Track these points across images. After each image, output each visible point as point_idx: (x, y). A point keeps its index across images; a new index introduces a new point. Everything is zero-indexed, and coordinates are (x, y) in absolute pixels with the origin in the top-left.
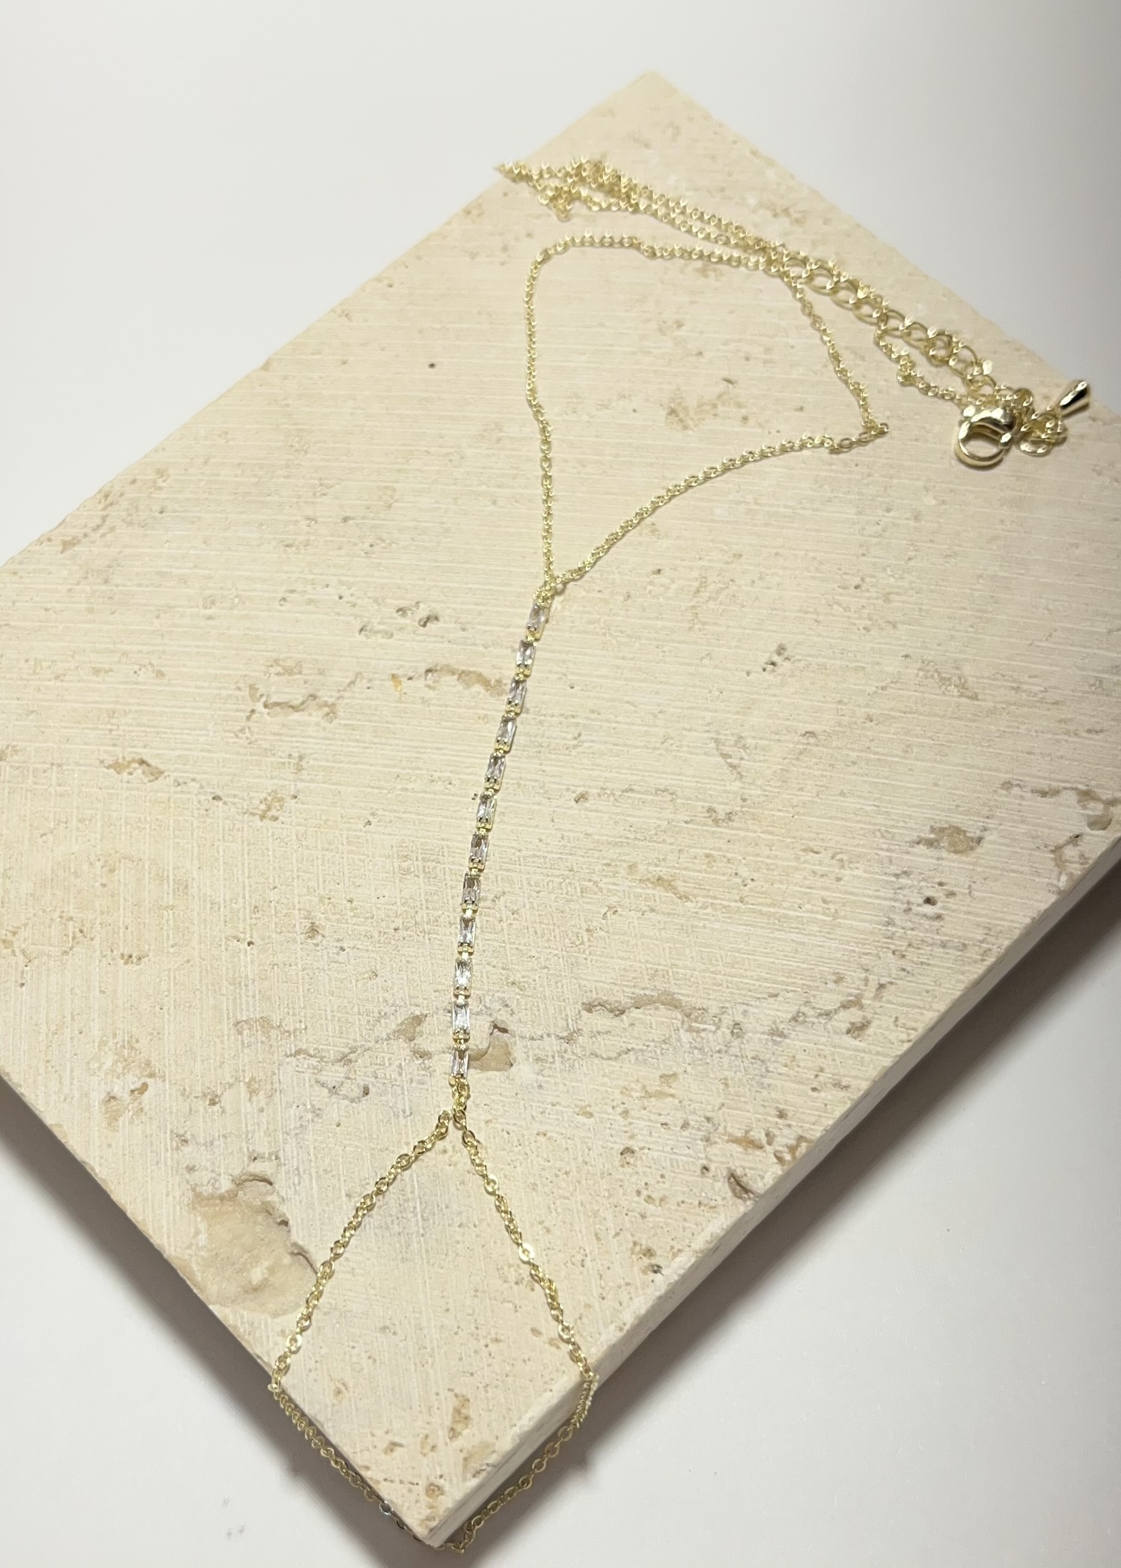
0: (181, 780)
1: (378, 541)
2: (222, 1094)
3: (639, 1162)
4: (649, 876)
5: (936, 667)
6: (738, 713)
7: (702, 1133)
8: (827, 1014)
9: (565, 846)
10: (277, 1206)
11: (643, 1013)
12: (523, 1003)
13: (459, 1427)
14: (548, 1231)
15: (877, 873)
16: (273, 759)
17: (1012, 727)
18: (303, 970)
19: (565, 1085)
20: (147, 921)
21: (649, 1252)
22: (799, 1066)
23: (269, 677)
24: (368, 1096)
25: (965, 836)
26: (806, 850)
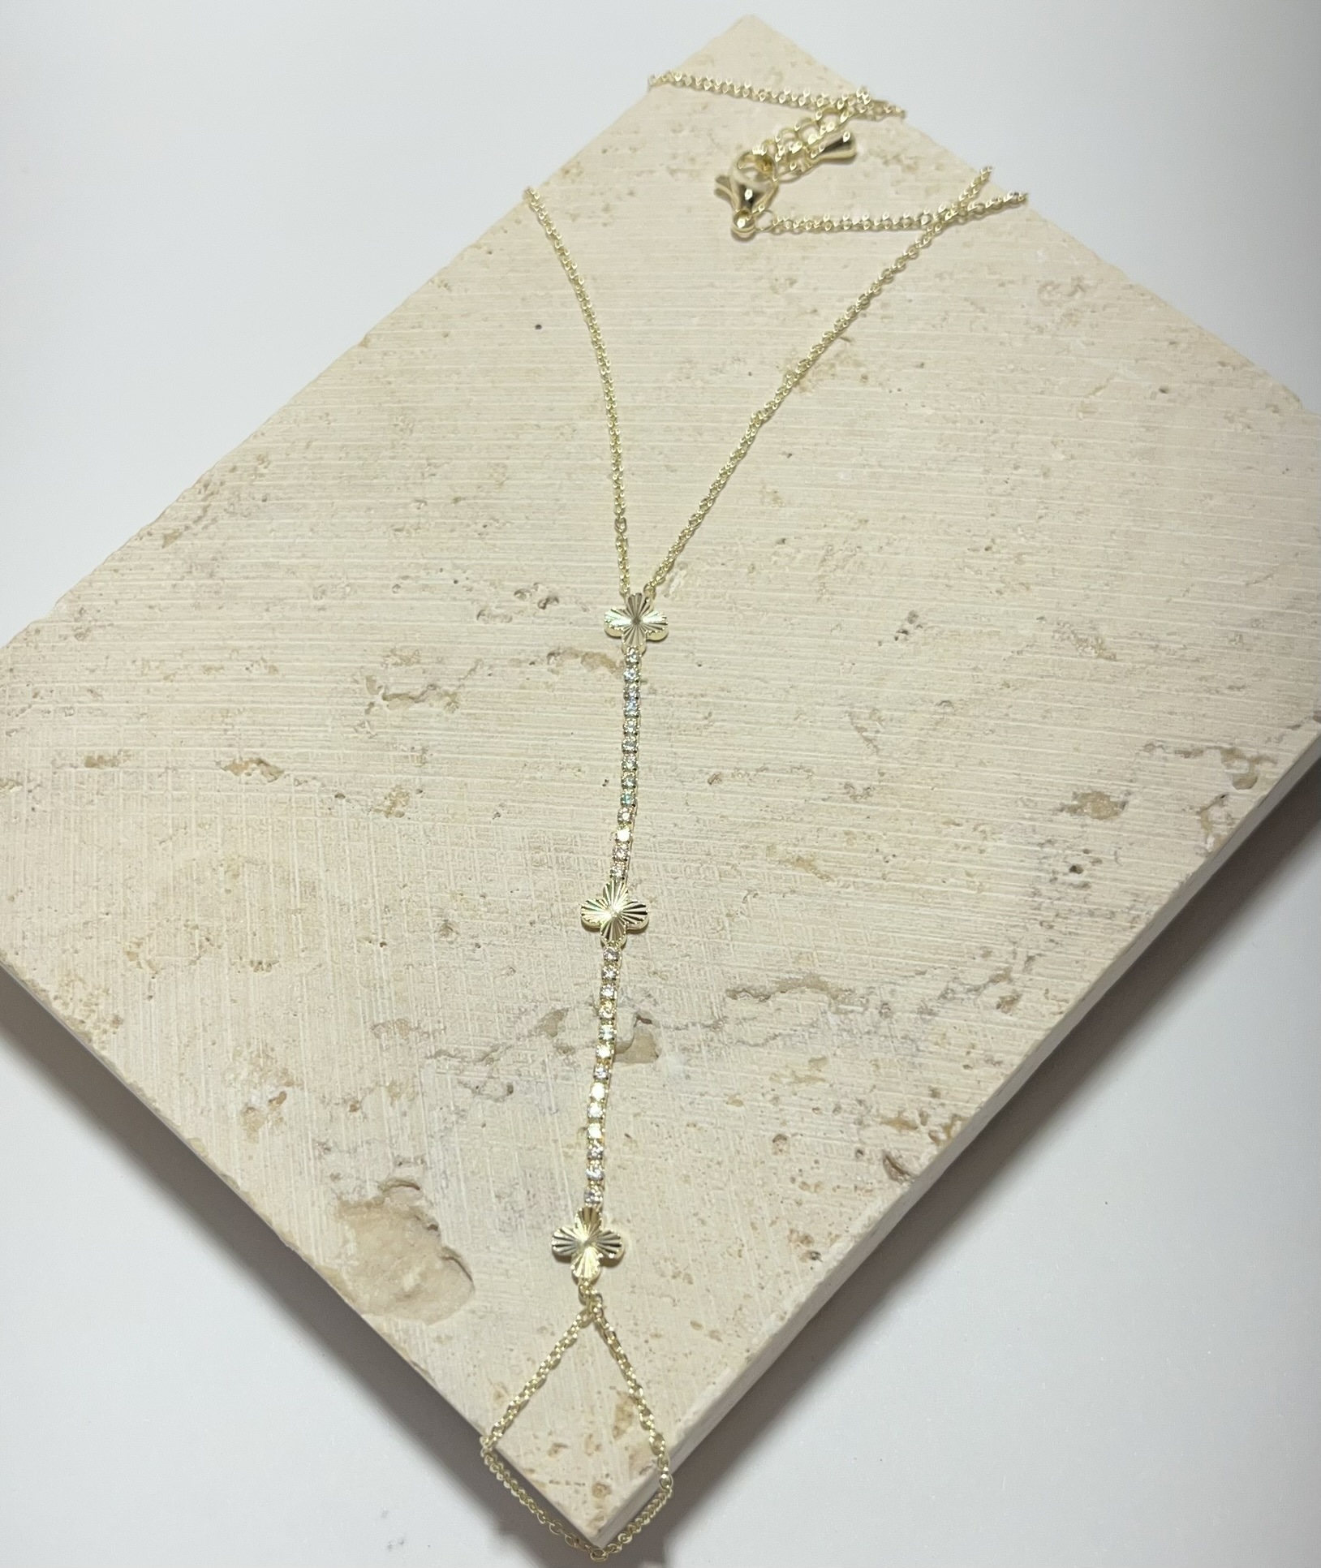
0: (301, 779)
1: (492, 521)
2: (363, 1099)
3: (792, 1149)
4: (788, 856)
5: (1072, 628)
6: (872, 684)
7: (855, 1117)
8: (976, 990)
9: (702, 830)
10: (425, 1210)
11: (789, 997)
12: (666, 992)
13: (623, 1425)
14: (703, 1222)
15: (1021, 843)
16: (396, 753)
17: (1151, 687)
18: (439, 969)
19: (713, 1074)
20: (275, 926)
21: (807, 1240)
22: (950, 1044)
23: (387, 667)
24: (513, 1095)
25: (1109, 801)
26: (947, 823)
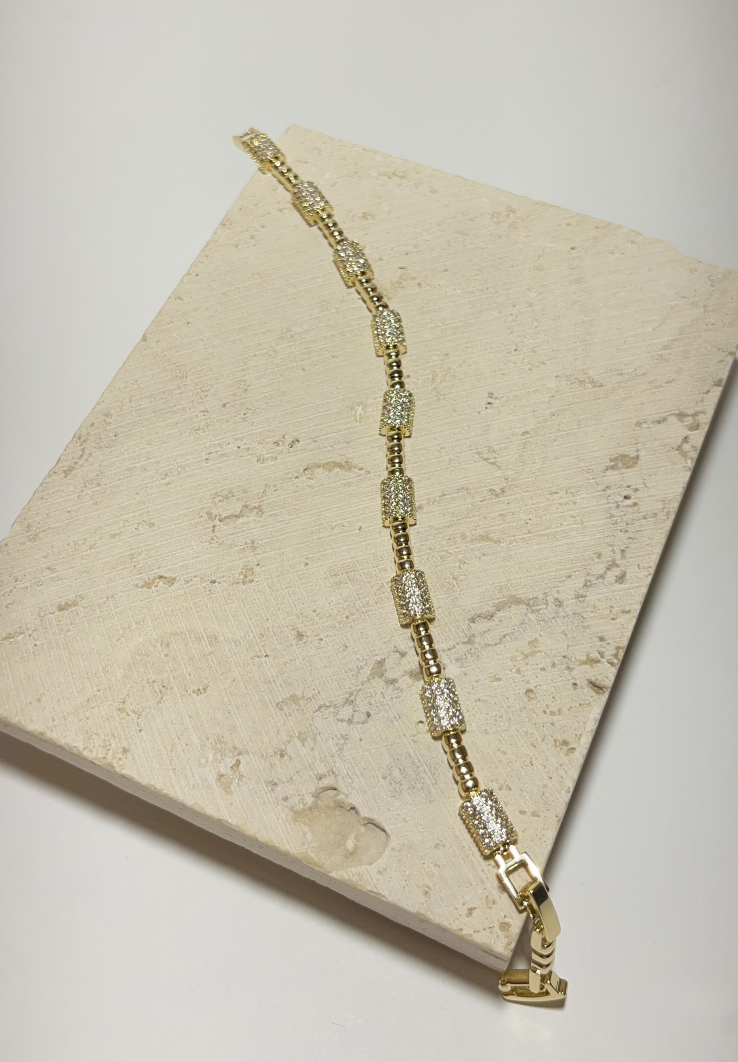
0: (187, 579)
1: (248, 411)
2: (286, 748)
3: (537, 695)
4: (474, 537)
5: (575, 377)
6: (483, 435)
7: (564, 666)
8: (602, 576)
9: (421, 537)
10: (344, 800)
11: (504, 612)
12: (436, 631)
14: (505, 753)
15: (593, 493)
16: (237, 548)
17: (626, 393)
18: (304, 660)
19: (478, 668)
20: (200, 666)
21: (565, 743)
22: (599, 610)
23: (216, 504)
24: (371, 717)
25: (629, 457)
26: (551, 494)
